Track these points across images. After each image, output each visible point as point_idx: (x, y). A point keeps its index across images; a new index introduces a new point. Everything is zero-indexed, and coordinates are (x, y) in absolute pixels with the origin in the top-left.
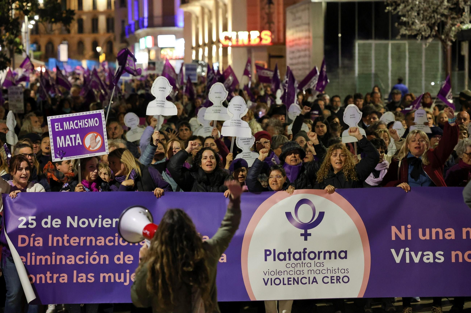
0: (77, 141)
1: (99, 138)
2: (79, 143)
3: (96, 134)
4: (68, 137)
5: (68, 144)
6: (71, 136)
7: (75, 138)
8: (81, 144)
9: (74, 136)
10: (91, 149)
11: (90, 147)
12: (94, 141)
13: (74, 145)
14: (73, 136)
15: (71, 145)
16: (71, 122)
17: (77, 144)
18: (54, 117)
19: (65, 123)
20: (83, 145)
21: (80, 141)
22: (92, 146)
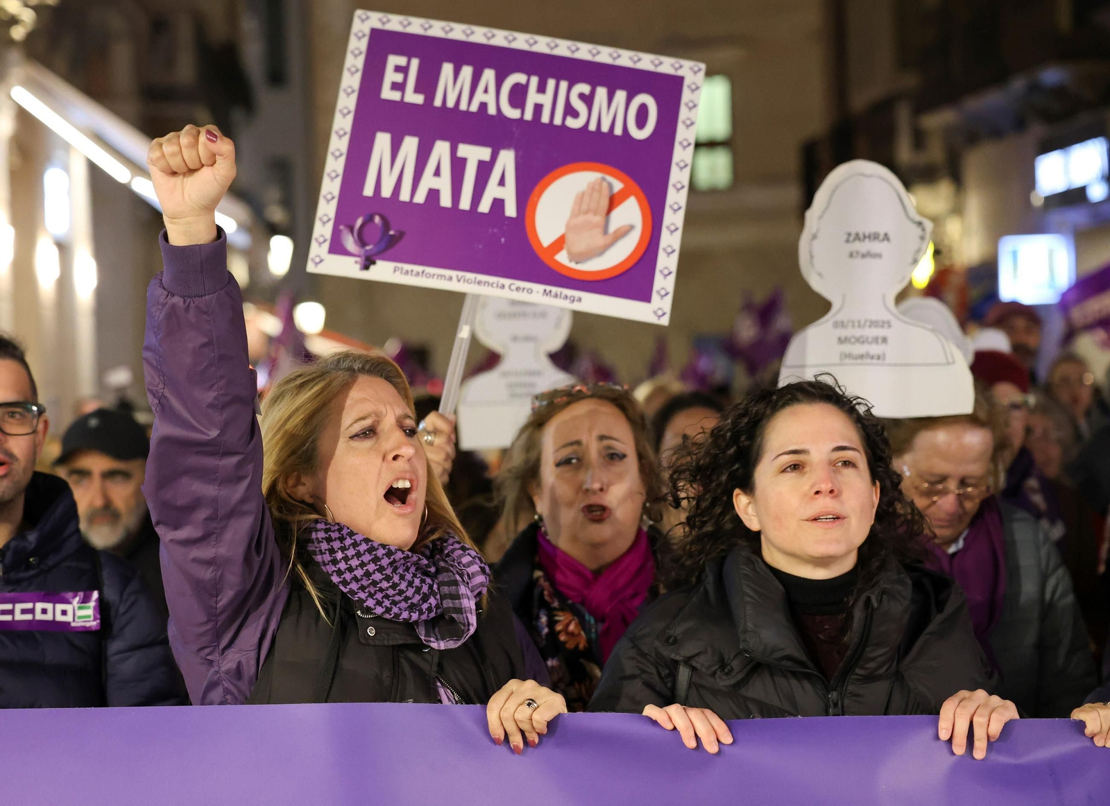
0: (492, 191)
1: (630, 213)
2: (498, 204)
3: (618, 186)
4: (441, 149)
5: (434, 194)
6: (464, 150)
7: (484, 170)
8: (511, 210)
9: (484, 153)
10: (562, 258)
11: (559, 244)
12: (598, 219)
13: (465, 204)
14: (473, 154)
15: (446, 201)
16: (489, 75)
17: (484, 207)
18: (395, 23)
19: (447, 69)
20: (521, 226)
21: (509, 195)
22: (579, 243)
